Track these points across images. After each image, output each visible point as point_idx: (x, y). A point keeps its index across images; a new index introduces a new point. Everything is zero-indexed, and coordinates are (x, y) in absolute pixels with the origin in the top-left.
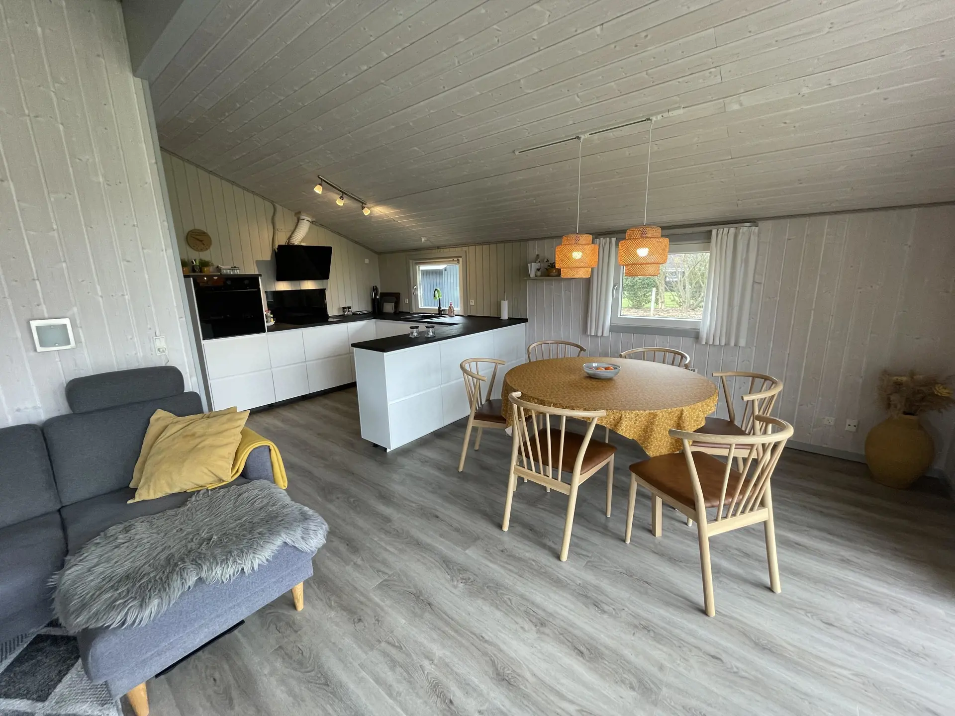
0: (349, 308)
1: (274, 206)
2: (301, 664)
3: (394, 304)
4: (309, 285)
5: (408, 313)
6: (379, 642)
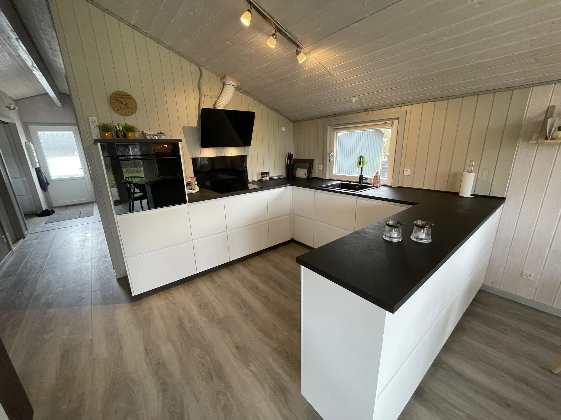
0: (267, 173)
1: (200, 70)
3: (307, 169)
4: (232, 152)
5: (322, 180)
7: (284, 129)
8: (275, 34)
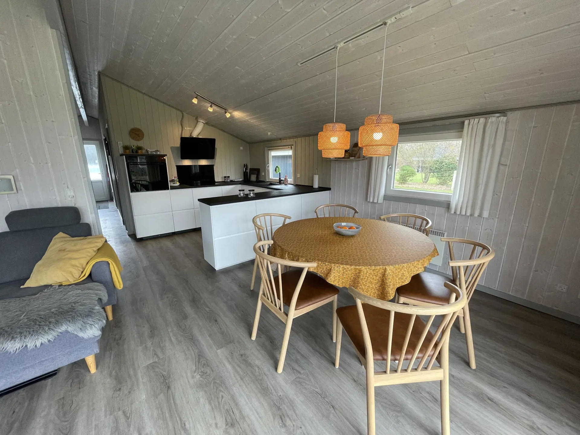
0: (229, 177)
1: (182, 114)
2: (65, 414)
3: (256, 175)
4: (203, 162)
5: (264, 181)
6: (119, 409)
7: (241, 148)
8: (211, 106)
